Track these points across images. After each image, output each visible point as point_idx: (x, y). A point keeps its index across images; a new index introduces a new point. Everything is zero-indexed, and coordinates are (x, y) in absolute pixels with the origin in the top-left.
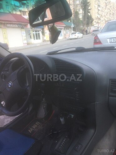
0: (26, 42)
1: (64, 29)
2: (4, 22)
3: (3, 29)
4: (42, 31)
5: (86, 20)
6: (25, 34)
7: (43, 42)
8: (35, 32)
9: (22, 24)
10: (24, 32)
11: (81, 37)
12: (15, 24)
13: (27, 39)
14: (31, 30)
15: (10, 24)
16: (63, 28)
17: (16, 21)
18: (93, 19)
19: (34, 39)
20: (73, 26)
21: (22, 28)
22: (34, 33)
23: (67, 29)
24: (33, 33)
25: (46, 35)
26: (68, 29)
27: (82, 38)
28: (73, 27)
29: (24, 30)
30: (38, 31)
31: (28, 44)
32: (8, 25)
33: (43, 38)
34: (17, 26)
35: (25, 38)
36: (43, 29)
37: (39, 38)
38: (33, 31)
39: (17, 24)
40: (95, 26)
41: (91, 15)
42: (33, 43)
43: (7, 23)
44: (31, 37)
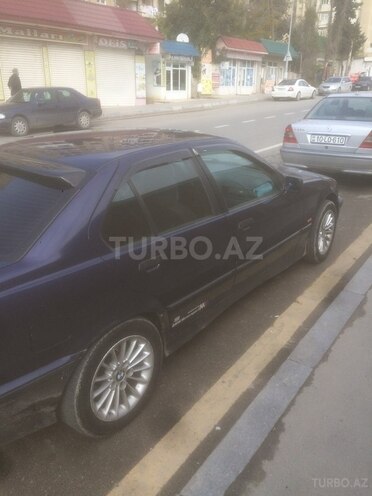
0: (142, 93)
1: (263, 63)
2: (90, 33)
3: (87, 53)
4: (193, 64)
5: (339, 38)
6: (144, 72)
7: (192, 98)
8: (174, 66)
9: (141, 40)
10: (143, 65)
11: (310, 95)
12: (120, 40)
13: (146, 87)
14: (162, 60)
15: (108, 38)
16: (260, 59)
17: (124, 31)
18: (362, 37)
19: (168, 89)
20: (290, 59)
21: (138, 53)
22: (171, 69)
23: (270, 64)
24: (165, 69)
25: (203, 77)
26: (275, 65)
27: (312, 98)
28: (289, 62)
29: (143, 58)
30: (182, 66)
31: (149, 100)
32: (101, 43)
33: (194, 87)
34: (124, 46)
35: (144, 82)
36: (197, 60)
37: (183, 87)
38: (169, 65)
39: (127, 41)
40: (366, 59)
41: (357, 24)
42: (162, 98)
43: (99, 37)
44: (158, 82)
